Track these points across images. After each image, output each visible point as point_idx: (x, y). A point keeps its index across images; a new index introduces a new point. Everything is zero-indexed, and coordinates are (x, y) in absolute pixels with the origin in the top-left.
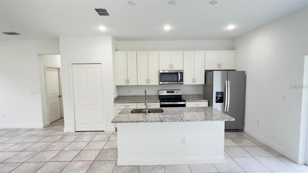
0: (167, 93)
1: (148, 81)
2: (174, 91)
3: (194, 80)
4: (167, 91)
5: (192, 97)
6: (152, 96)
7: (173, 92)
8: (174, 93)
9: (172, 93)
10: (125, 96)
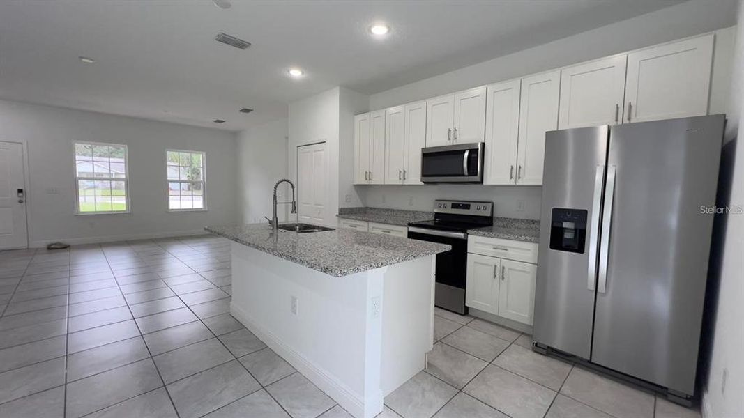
0: (452, 207)
1: (403, 174)
2: (469, 205)
3: (518, 171)
4: (453, 204)
5: (527, 228)
6: (423, 212)
7: (467, 207)
8: (469, 208)
9: (467, 210)
10: (375, 209)
